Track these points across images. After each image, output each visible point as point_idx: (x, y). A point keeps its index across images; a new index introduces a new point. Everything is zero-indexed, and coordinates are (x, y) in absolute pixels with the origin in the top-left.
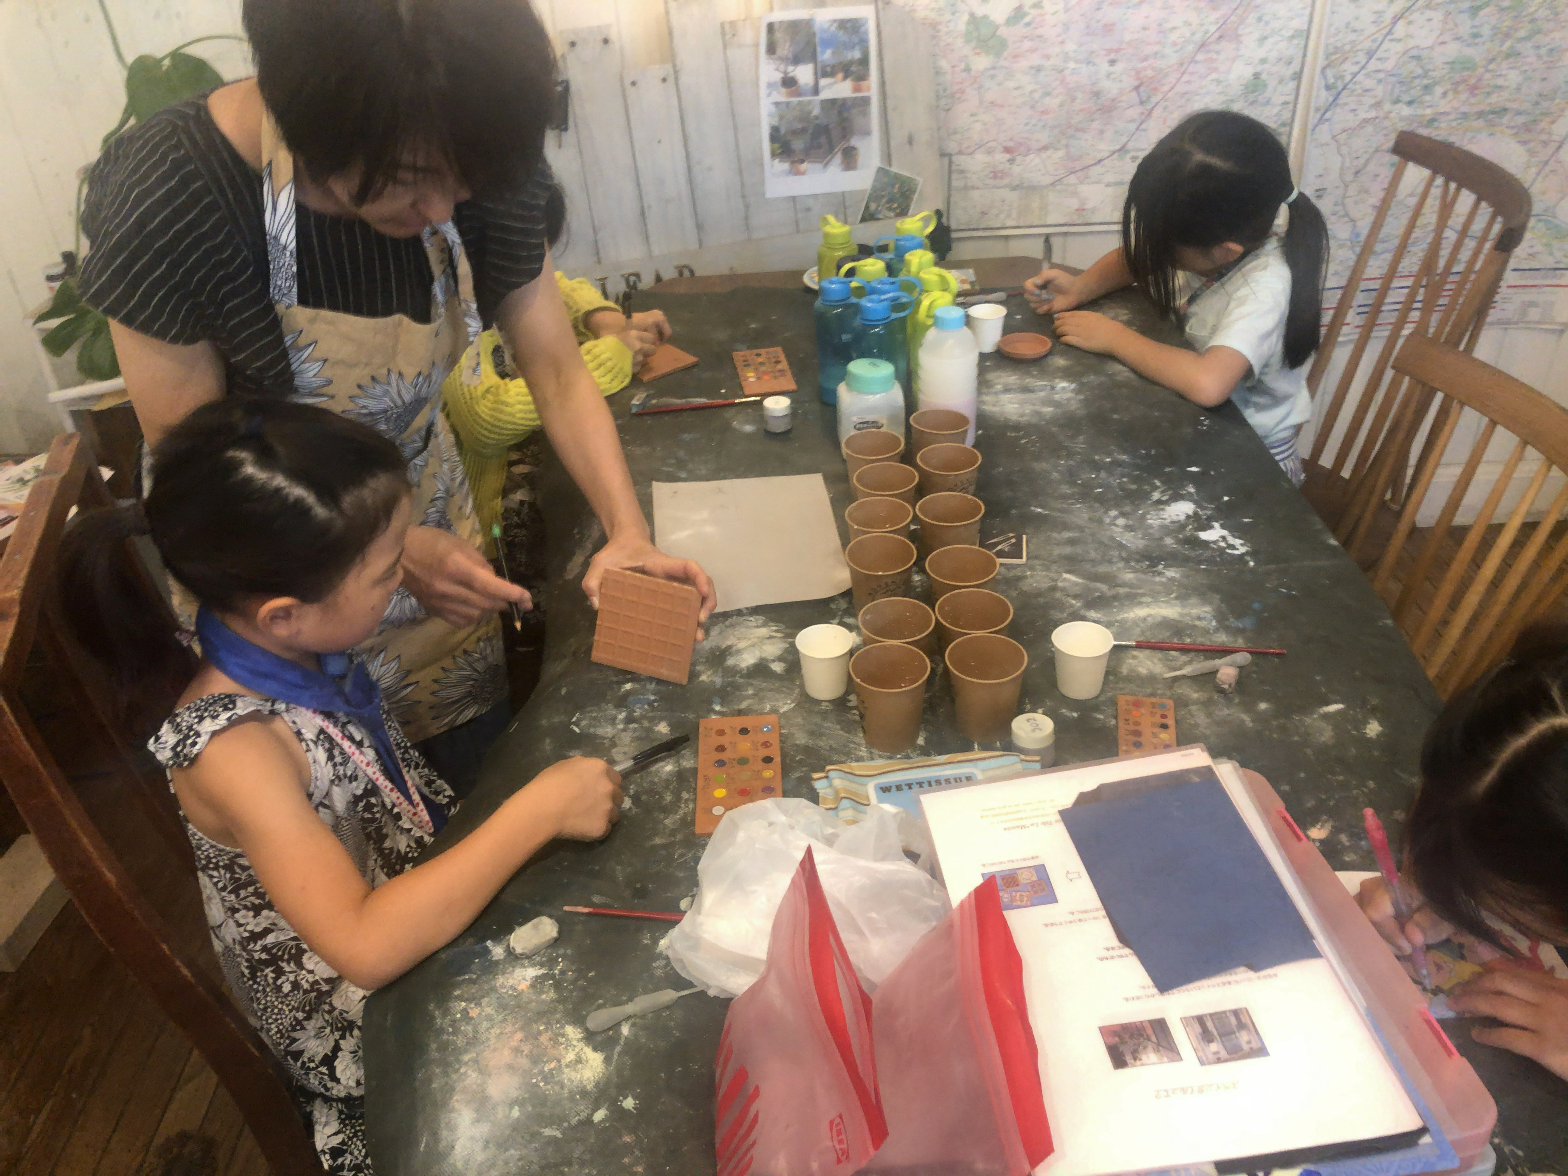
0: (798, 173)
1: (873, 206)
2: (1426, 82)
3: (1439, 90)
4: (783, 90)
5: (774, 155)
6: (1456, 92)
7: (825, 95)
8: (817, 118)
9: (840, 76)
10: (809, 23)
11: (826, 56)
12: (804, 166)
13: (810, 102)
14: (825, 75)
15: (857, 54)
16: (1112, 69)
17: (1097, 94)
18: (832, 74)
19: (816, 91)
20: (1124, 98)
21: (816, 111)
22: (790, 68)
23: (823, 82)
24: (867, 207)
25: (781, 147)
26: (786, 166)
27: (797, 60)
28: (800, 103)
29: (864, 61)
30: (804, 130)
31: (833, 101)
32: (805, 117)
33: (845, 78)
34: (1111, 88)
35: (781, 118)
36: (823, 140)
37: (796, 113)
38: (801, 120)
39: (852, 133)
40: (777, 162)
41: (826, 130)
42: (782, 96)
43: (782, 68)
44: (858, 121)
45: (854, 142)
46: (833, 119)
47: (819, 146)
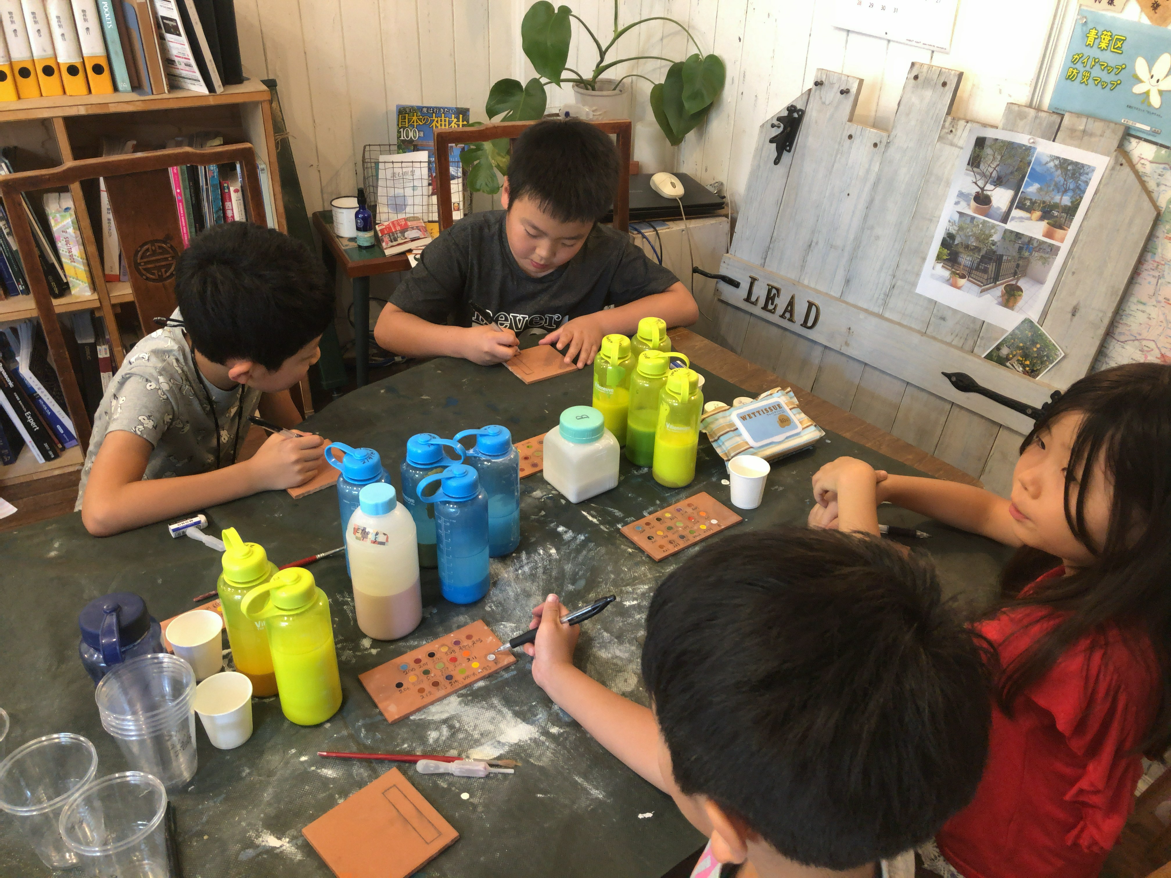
0: (954, 285)
4: (973, 203)
5: (939, 258)
7: (1011, 226)
9: (1038, 214)
10: (1028, 150)
11: (1031, 189)
12: (962, 282)
13: (993, 227)
14: (1021, 206)
15: (1066, 200)
18: (1029, 210)
19: (1005, 219)
21: (996, 238)
22: (989, 187)
23: (1016, 213)
25: (949, 254)
26: (947, 274)
27: (999, 182)
28: (984, 222)
29: (1071, 211)
30: (977, 249)
31: (1018, 236)
32: (984, 237)
33: (1042, 219)
35: (961, 228)
36: (992, 267)
37: (976, 231)
38: (977, 239)
39: (1024, 274)
40: (939, 266)
41: (1000, 260)
42: (969, 209)
43: (981, 183)
44: (1036, 265)
45: (1022, 283)
46: (1010, 252)
47: (985, 271)
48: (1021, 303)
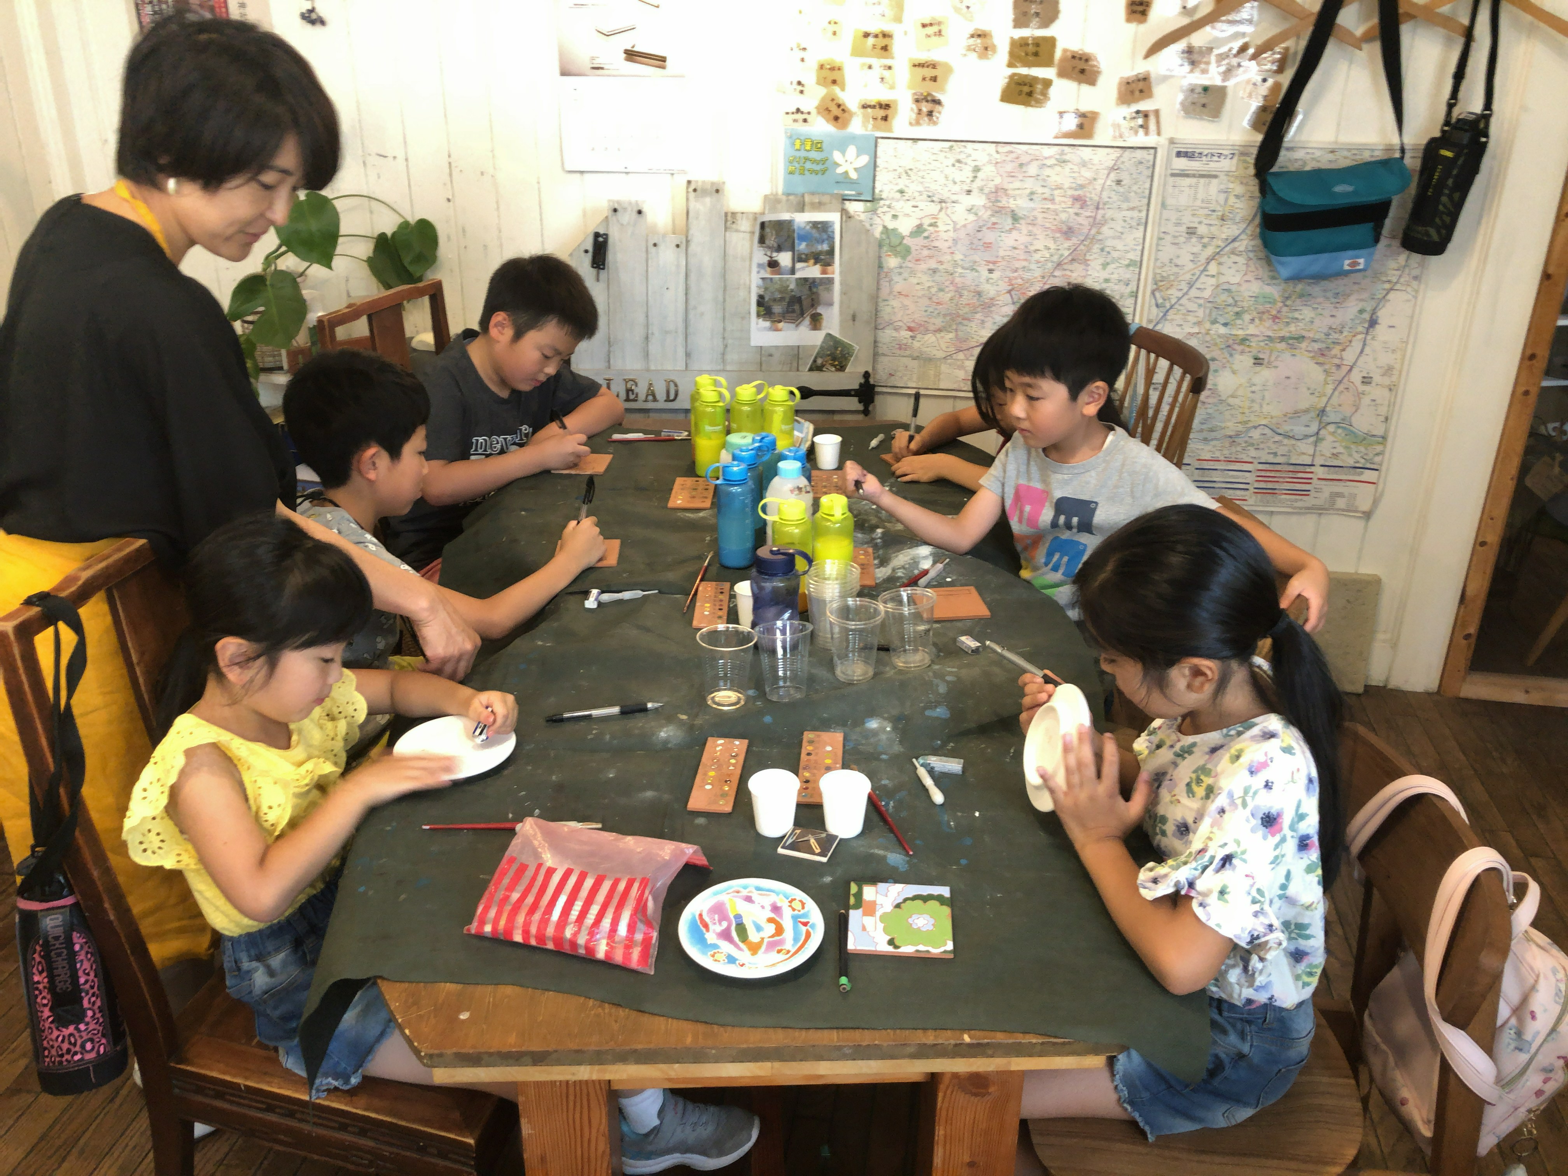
0: (776, 329)
1: (819, 361)
2: (1237, 309)
3: (1247, 317)
4: (769, 269)
5: (759, 315)
6: (1261, 319)
7: (799, 275)
8: (792, 291)
9: (812, 262)
10: (790, 223)
11: (802, 247)
12: (781, 325)
13: (788, 279)
14: (800, 260)
15: (826, 247)
16: (991, 276)
17: (979, 294)
18: (805, 261)
19: (793, 271)
20: (1001, 298)
21: (792, 286)
22: (775, 254)
23: (798, 265)
24: (815, 361)
25: (764, 310)
26: (767, 324)
27: (779, 249)
28: (780, 279)
29: (831, 253)
30: (782, 299)
31: (806, 280)
32: (784, 289)
33: (816, 263)
34: (990, 290)
35: (766, 289)
36: (797, 307)
37: (777, 286)
38: (780, 292)
39: (819, 304)
40: (761, 320)
41: (799, 300)
42: (767, 273)
43: (769, 253)
44: (823, 295)
45: (820, 310)
46: (804, 293)
47: (793, 311)
48: (824, 323)
